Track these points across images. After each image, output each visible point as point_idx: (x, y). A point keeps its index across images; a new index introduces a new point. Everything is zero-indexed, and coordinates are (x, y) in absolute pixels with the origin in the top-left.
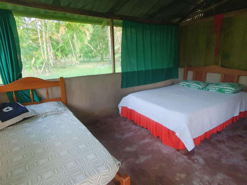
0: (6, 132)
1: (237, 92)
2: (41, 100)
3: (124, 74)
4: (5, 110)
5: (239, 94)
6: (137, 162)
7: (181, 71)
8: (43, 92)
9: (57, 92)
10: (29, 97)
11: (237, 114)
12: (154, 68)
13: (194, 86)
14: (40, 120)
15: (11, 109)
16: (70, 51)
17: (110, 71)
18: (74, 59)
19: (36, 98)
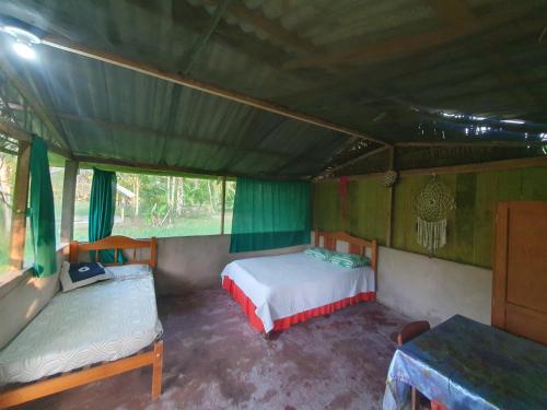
0: (73, 294)
1: (358, 266)
2: (126, 261)
3: (234, 237)
4: (81, 270)
5: (358, 269)
6: (206, 342)
7: (313, 236)
8: (130, 253)
9: (147, 253)
10: (113, 257)
11: (352, 294)
12: (276, 230)
13: (319, 255)
14: (115, 283)
15: (88, 269)
16: (207, 198)
17: (218, 232)
18: (210, 207)
19: (120, 259)
